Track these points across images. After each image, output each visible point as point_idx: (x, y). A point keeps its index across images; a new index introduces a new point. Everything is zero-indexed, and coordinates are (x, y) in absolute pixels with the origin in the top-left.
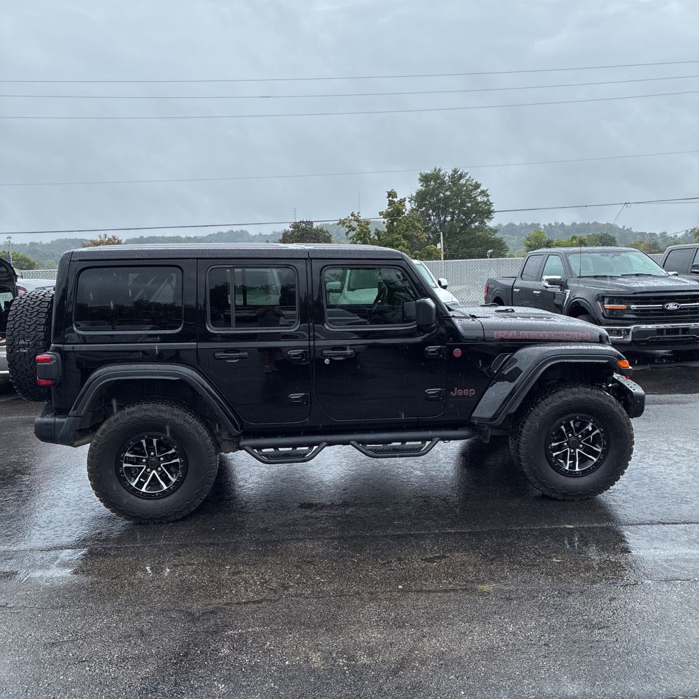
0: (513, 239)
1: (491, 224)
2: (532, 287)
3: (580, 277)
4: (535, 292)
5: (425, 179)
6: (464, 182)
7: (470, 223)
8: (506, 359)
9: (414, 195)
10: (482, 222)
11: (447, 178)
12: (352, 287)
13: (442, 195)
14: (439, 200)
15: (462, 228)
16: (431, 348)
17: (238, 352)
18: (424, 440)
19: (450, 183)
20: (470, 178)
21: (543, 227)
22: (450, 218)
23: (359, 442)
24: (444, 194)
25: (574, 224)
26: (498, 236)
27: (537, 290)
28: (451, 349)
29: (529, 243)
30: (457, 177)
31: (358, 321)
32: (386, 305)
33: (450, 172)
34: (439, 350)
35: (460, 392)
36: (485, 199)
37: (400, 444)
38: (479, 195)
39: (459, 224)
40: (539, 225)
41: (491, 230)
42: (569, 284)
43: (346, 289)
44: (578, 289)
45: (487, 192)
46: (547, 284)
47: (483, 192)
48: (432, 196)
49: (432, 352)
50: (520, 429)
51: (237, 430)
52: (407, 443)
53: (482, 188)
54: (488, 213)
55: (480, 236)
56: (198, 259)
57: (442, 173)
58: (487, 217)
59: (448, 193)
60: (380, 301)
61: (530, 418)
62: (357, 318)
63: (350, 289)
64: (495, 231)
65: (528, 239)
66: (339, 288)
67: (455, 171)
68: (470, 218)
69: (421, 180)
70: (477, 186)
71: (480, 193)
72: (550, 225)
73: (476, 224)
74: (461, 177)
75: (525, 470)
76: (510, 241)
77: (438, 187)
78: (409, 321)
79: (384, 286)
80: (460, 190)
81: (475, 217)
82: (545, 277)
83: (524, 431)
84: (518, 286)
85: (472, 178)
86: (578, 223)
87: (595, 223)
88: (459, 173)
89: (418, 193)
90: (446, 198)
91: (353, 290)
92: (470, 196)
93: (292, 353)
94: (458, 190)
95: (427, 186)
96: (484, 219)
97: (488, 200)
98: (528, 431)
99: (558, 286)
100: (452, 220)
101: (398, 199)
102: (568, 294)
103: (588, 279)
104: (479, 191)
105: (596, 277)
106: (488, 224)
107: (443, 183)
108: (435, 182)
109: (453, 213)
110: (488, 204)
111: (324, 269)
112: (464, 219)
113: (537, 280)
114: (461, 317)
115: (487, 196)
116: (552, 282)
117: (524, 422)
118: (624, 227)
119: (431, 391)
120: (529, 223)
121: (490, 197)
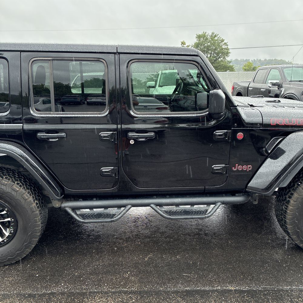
0: (237, 66)
1: (228, 59)
2: (260, 87)
3: (291, 81)
4: (262, 90)
5: (199, 37)
6: (217, 39)
7: (219, 58)
8: (278, 141)
9: (193, 44)
10: (224, 58)
11: (209, 36)
12: (161, 85)
13: (206, 45)
14: (204, 47)
15: (215, 61)
16: (219, 132)
17: (57, 132)
18: (208, 204)
19: (210, 39)
20: (220, 36)
21: (251, 61)
22: (209, 56)
23: (157, 205)
24: (207, 44)
25: (265, 60)
26: (231, 64)
27: (263, 89)
28: (235, 132)
29: (245, 68)
30: (213, 36)
31: (163, 106)
32: (181, 95)
33: (210, 34)
34: (225, 134)
35: (240, 168)
36: (226, 47)
37: (189, 206)
38: (223, 45)
39: (213, 58)
40: (249, 60)
41: (228, 61)
42: (283, 85)
43: (157, 86)
44: (290, 88)
45: (227, 44)
46: (271, 86)
47: (225, 43)
48: (201, 45)
49: (219, 135)
50: (288, 199)
51: (57, 195)
52: (195, 206)
53: (225, 42)
54: (227, 54)
55: (223, 64)
56: (21, 51)
57: (206, 34)
58: (227, 56)
59: (209, 44)
60: (177, 92)
61: (298, 191)
62: (162, 105)
63: (160, 86)
64: (230, 62)
65: (245, 66)
66: (154, 85)
67: (213, 33)
68: (219, 56)
69: (196, 38)
70: (223, 41)
71: (224, 44)
72: (254, 60)
73: (222, 59)
74: (215, 36)
75: (289, 231)
76: (236, 67)
77: (205, 41)
78: (201, 109)
79: (180, 81)
80: (215, 43)
81: (221, 55)
82: (270, 81)
83: (292, 202)
84: (251, 86)
85: (220, 37)
86: (267, 59)
87: (275, 60)
88: (215, 34)
89: (195, 44)
90: (208, 46)
91: (162, 86)
92: (219, 46)
93: (103, 134)
94: (214, 42)
95: (200, 40)
96: (225, 56)
97: (227, 47)
98: (295, 202)
99: (277, 86)
100: (210, 56)
101: (186, 45)
102: (283, 91)
103: (296, 82)
104: (224, 43)
105: (300, 81)
106: (227, 59)
107: (207, 39)
108: (203, 38)
109: (211, 53)
110: (228, 49)
111: (131, 62)
112: (216, 56)
113: (263, 83)
114: (242, 106)
115: (227, 45)
116: (274, 84)
117: (292, 194)
118: (289, 61)
119: (217, 167)
120: (245, 59)
121: (228, 46)
